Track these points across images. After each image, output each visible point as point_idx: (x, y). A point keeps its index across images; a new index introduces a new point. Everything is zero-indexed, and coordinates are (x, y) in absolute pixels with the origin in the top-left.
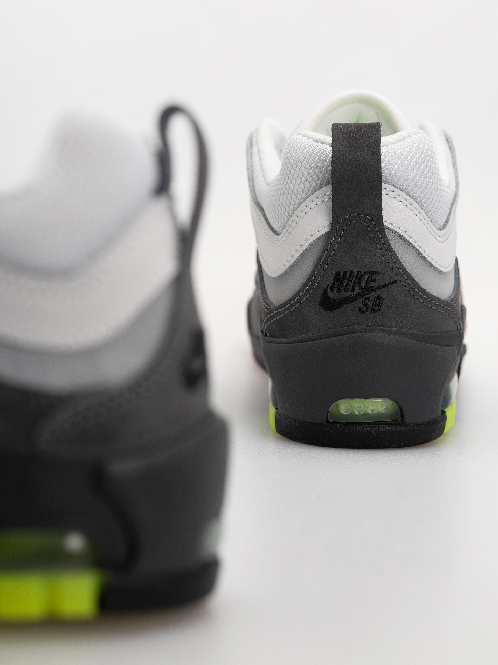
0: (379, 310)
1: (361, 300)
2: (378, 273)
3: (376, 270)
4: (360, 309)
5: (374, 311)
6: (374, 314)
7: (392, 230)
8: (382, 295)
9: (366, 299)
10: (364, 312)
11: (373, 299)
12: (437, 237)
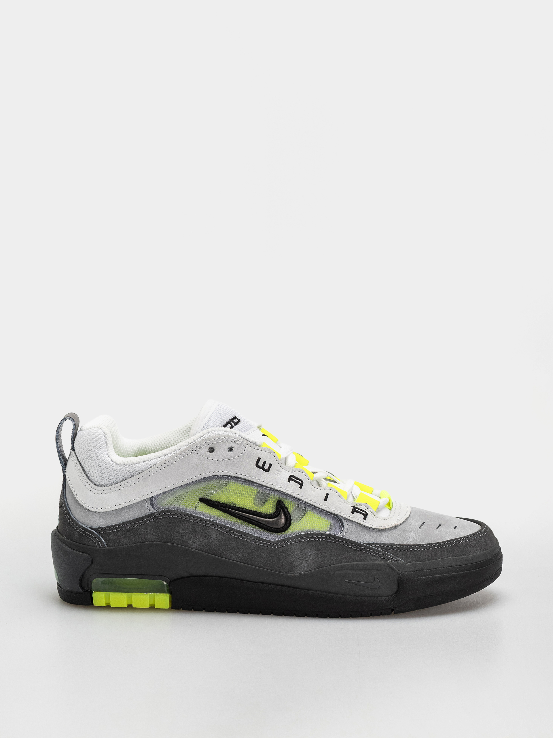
12: (93, 490)
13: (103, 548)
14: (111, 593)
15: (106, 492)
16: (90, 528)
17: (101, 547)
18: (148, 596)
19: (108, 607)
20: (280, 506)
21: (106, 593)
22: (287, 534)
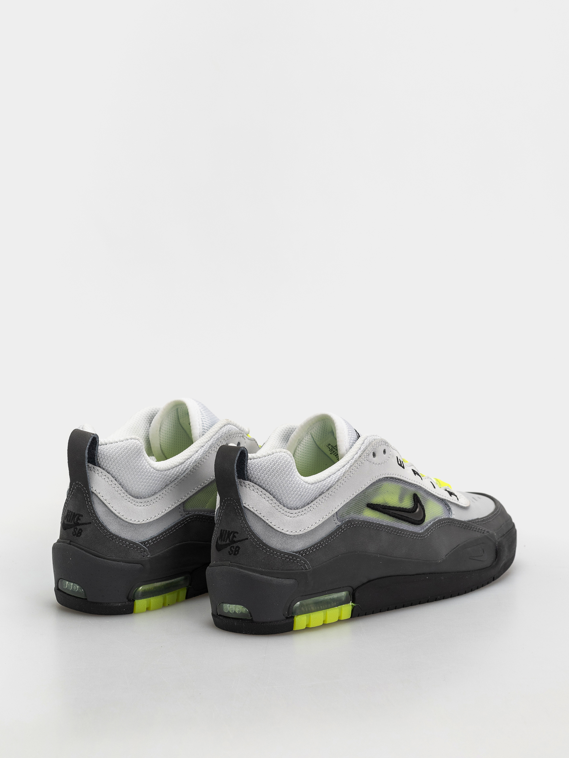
0: (238, 554)
1: (229, 547)
2: (237, 533)
3: (236, 531)
4: (229, 552)
5: (235, 554)
6: (235, 556)
7: (248, 509)
8: (239, 546)
9: (231, 547)
10: (230, 554)
11: (235, 547)
12: (288, 514)
13: (309, 569)
14: (310, 613)
15: (303, 513)
16: (293, 552)
17: (307, 569)
18: (338, 609)
19: (308, 629)
20: (416, 499)
21: (306, 614)
22: (425, 524)
